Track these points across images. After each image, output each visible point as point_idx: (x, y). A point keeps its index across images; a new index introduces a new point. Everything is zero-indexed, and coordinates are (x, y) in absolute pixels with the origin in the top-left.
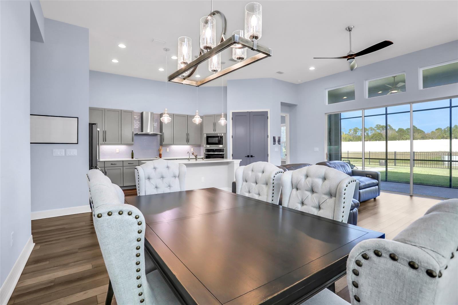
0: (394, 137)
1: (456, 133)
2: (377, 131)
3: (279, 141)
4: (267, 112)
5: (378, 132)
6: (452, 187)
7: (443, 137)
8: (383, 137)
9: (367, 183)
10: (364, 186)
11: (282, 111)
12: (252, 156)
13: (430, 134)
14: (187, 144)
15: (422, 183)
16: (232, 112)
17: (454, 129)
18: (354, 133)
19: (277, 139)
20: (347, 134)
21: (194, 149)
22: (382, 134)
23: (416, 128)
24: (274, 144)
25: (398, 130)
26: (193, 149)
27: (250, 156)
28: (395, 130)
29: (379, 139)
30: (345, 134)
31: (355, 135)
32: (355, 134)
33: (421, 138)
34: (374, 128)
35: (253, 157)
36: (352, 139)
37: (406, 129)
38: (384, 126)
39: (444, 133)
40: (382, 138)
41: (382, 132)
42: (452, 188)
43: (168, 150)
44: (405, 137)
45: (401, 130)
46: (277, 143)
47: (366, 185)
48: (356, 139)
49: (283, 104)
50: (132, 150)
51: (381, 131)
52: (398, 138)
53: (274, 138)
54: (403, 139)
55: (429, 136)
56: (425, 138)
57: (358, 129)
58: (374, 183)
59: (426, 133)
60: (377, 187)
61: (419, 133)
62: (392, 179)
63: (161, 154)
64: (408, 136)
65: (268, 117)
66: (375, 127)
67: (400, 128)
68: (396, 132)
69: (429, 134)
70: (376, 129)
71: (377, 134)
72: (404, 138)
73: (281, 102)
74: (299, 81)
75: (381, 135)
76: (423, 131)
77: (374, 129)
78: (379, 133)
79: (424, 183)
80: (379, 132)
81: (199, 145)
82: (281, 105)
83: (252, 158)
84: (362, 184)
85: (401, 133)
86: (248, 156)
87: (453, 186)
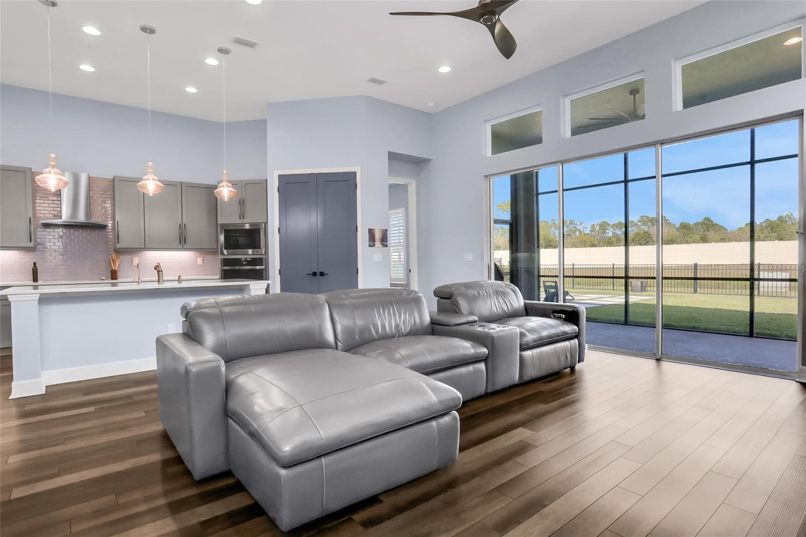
0: (671, 239)
1: (780, 231)
2: (643, 227)
3: (384, 240)
4: (355, 173)
5: (644, 229)
6: (755, 335)
7: (759, 238)
8: (652, 240)
9: (545, 333)
10: (535, 341)
11: (391, 172)
12: (322, 274)
13: (737, 233)
14: (181, 247)
15: (695, 328)
16: (279, 175)
17: (778, 224)
18: (601, 231)
19: (378, 236)
20: (587, 234)
21: (203, 260)
22: (651, 233)
23: (712, 222)
24: (370, 246)
25: (679, 225)
26: (201, 258)
27: (318, 274)
28: (674, 225)
29: (645, 242)
30: (584, 234)
31: (602, 236)
32: (602, 233)
33: (721, 240)
34: (636, 222)
35: (325, 276)
36: (596, 243)
37: (695, 224)
38: (654, 218)
39: (760, 230)
40: (650, 240)
41: (651, 230)
42: (755, 337)
43: (135, 263)
44: (691, 238)
45: (684, 227)
46: (378, 244)
47: (541, 339)
48: (604, 243)
49: (393, 157)
50: (34, 261)
51: (649, 228)
52: (679, 241)
53: (371, 233)
54: (687, 242)
55: (735, 236)
56: (727, 240)
57: (609, 225)
58: (565, 333)
59: (729, 231)
60: (576, 341)
61: (716, 232)
62: (638, 320)
63: (115, 271)
64: (696, 236)
65: (356, 184)
66: (638, 221)
67: (683, 223)
68: (675, 230)
69: (735, 232)
70: (640, 224)
71: (642, 233)
72: (689, 240)
73: (389, 153)
74: (431, 104)
75: (649, 235)
76: (723, 227)
77: (636, 224)
78: (646, 232)
79: (701, 327)
80: (646, 230)
81: (215, 250)
82: (389, 158)
83: (322, 277)
84: (530, 337)
85: (685, 231)
86: (314, 274)
87: (758, 334)
